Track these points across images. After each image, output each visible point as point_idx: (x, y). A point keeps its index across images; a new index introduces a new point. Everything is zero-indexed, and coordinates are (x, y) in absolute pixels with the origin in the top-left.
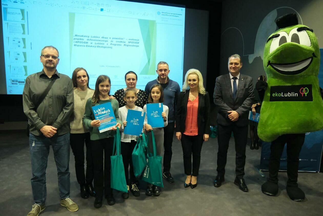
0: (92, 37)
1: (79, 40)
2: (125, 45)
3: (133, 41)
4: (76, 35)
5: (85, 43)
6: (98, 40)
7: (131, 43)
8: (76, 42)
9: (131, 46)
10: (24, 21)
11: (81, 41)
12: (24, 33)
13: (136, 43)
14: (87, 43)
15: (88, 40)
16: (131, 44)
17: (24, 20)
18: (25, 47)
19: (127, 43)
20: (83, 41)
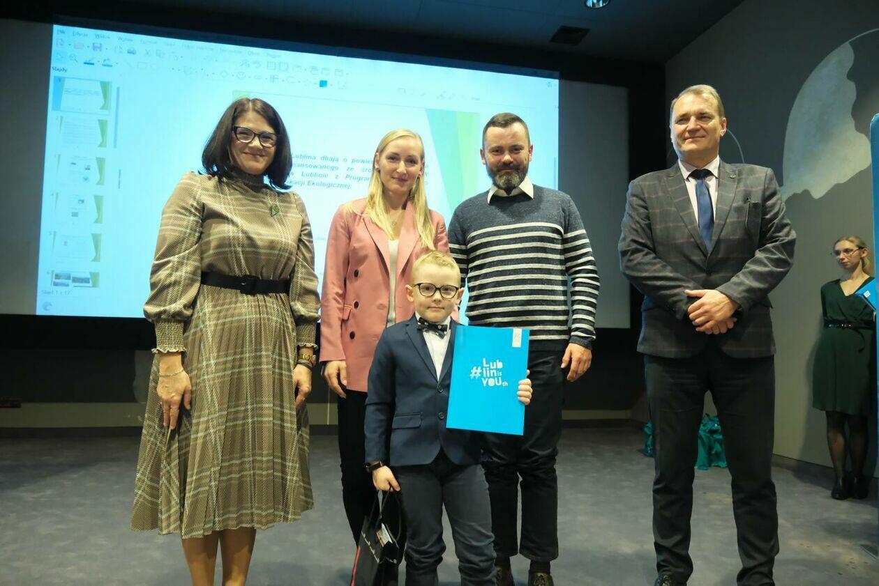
6: (310, 166)
10: (106, 112)
12: (102, 145)
17: (107, 109)
18: (100, 183)
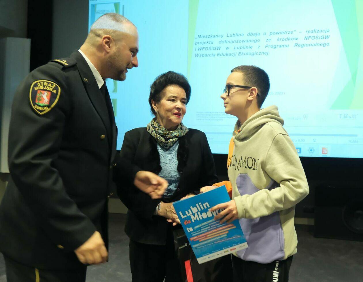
0: (229, 35)
1: (204, 44)
2: (296, 45)
3: (315, 34)
4: (199, 36)
5: (215, 49)
6: (240, 41)
7: (310, 39)
8: (200, 49)
9: (311, 45)
11: (208, 45)
13: (322, 38)
14: (219, 48)
15: (221, 42)
16: (310, 41)
19: (301, 41)
20: (212, 46)
